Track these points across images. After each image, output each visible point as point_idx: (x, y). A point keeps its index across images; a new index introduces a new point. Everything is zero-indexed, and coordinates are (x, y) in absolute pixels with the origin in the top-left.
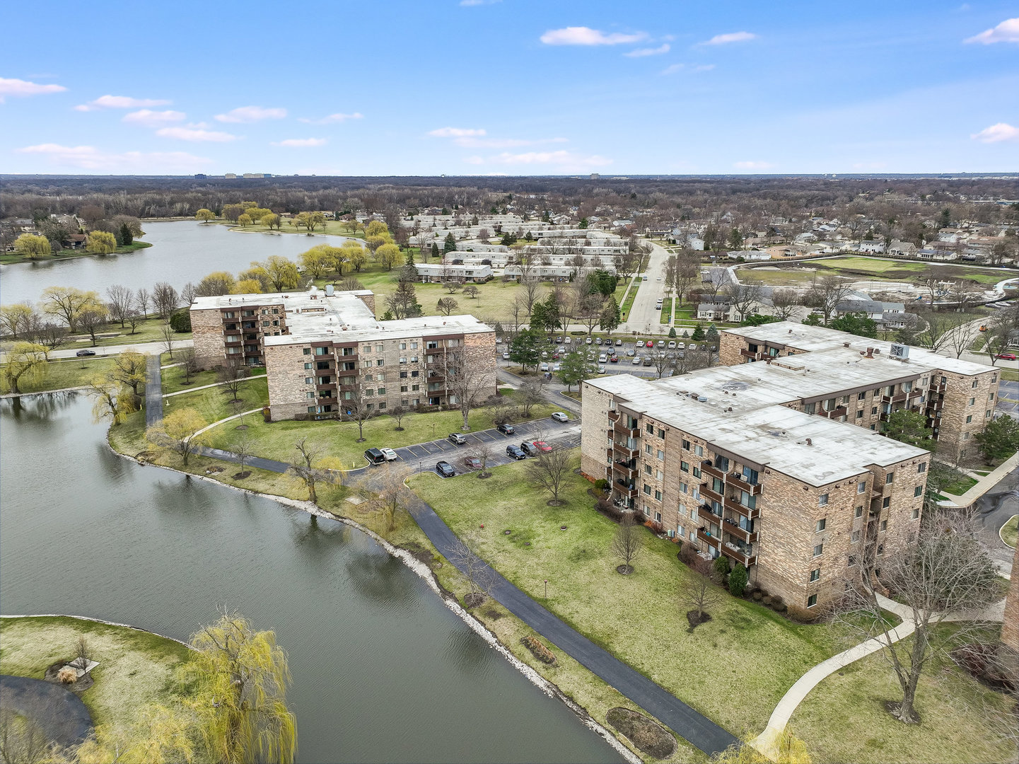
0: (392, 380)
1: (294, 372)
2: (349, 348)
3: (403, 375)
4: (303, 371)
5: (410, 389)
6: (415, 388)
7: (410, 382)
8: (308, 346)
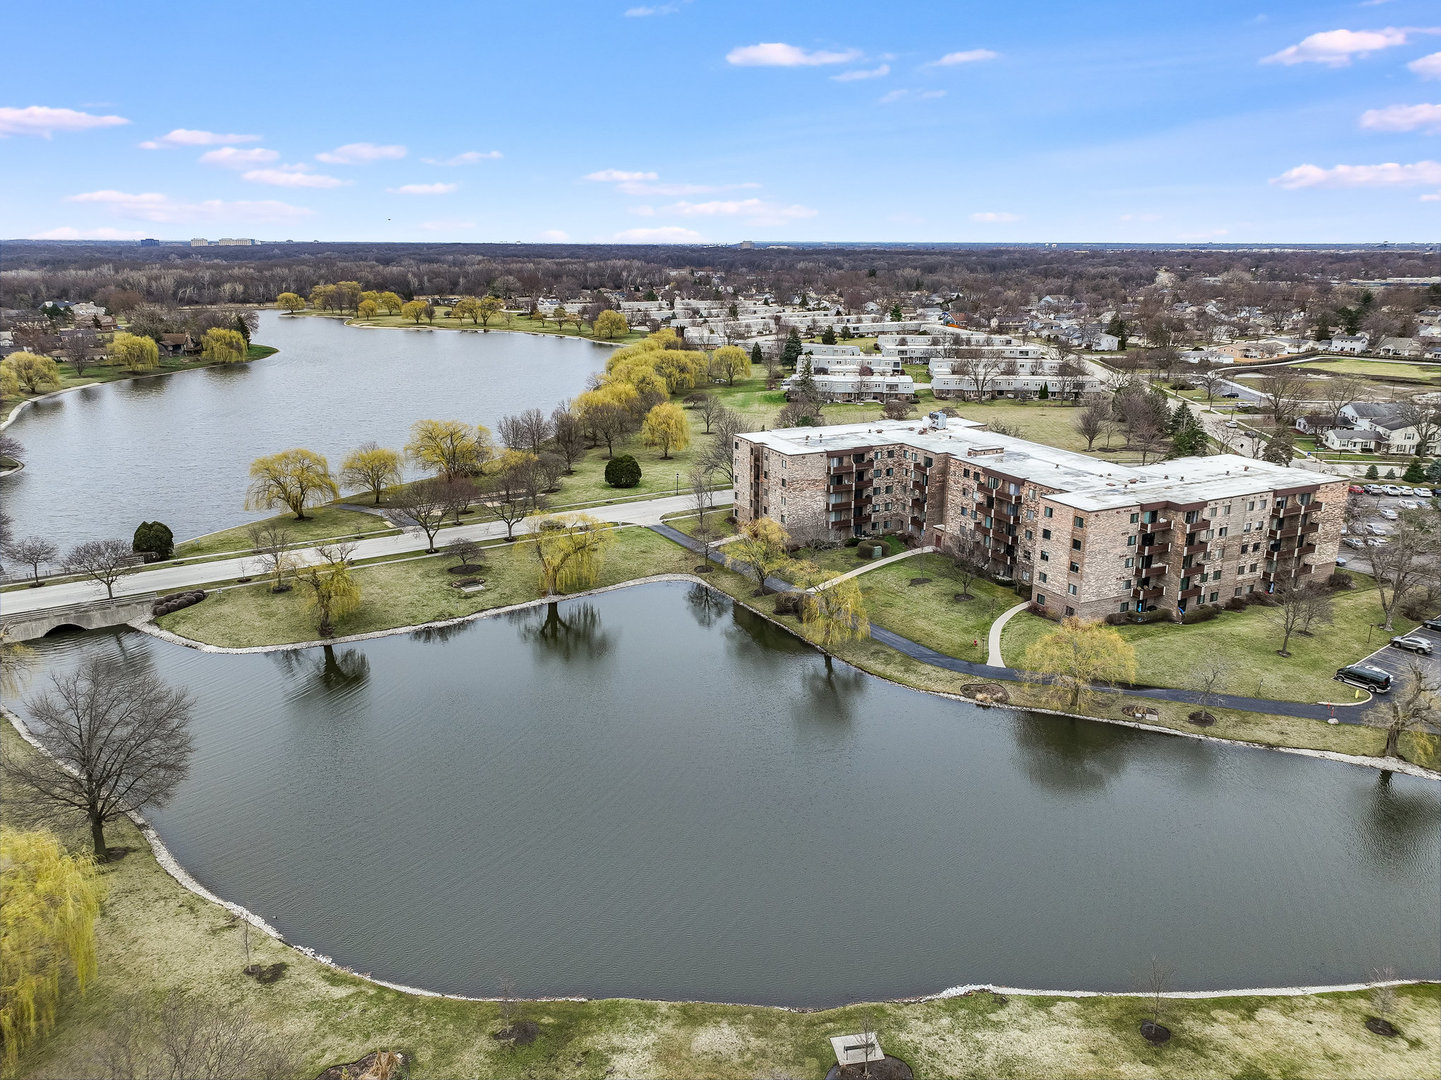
0: (1231, 558)
1: (1115, 551)
2: (1192, 511)
3: (1244, 550)
4: (1125, 549)
5: (1247, 570)
6: (1253, 568)
7: (1248, 560)
8: (1136, 510)
